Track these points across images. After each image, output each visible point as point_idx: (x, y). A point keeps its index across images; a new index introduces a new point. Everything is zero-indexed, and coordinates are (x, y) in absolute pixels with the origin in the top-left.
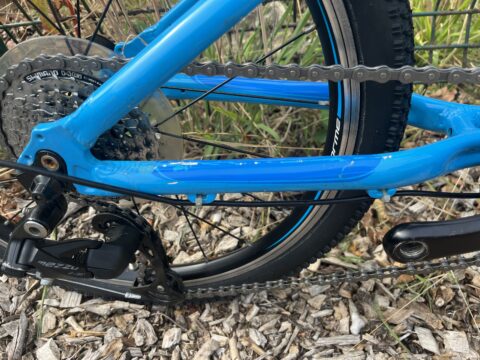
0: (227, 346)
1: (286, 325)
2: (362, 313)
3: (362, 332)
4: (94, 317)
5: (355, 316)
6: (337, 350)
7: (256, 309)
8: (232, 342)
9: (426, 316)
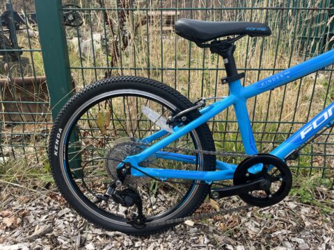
0: (159, 246)
1: (181, 241)
2: (208, 238)
3: (208, 243)
4: (107, 237)
5: (206, 239)
6: (199, 247)
7: (170, 236)
8: (161, 245)
9: (230, 240)
